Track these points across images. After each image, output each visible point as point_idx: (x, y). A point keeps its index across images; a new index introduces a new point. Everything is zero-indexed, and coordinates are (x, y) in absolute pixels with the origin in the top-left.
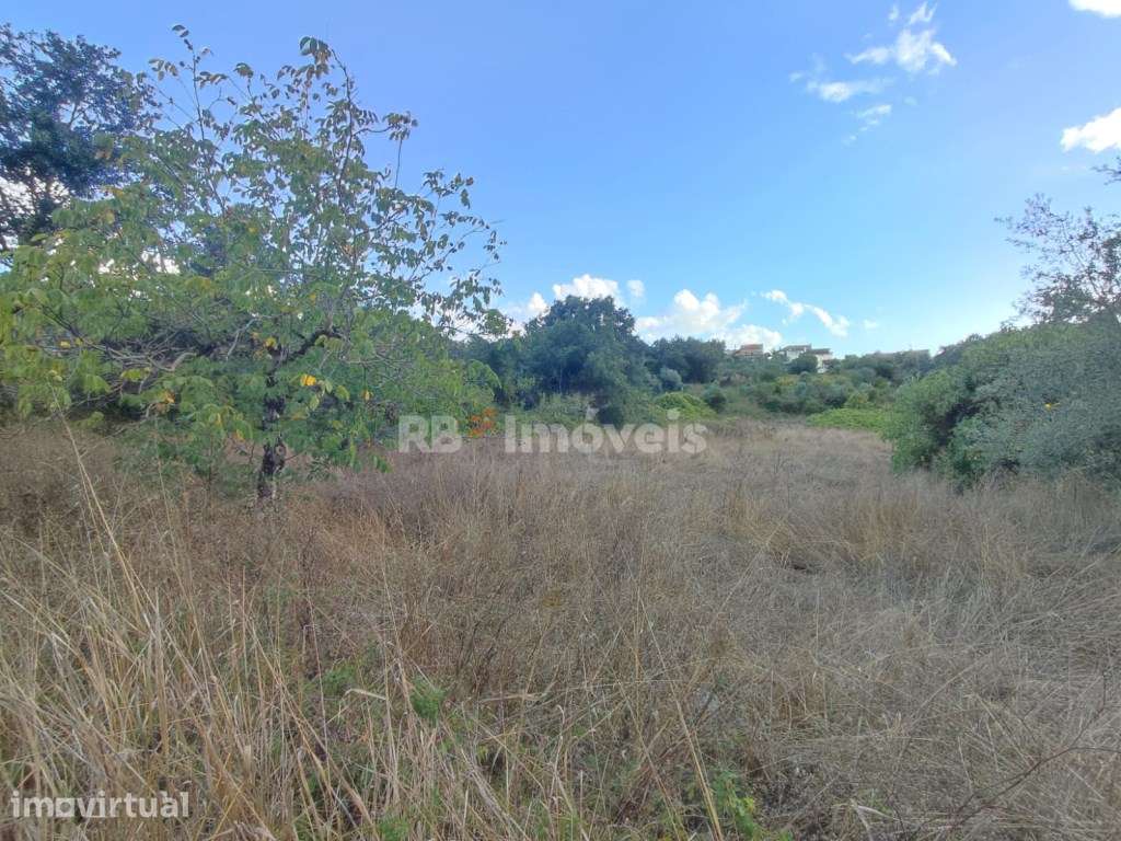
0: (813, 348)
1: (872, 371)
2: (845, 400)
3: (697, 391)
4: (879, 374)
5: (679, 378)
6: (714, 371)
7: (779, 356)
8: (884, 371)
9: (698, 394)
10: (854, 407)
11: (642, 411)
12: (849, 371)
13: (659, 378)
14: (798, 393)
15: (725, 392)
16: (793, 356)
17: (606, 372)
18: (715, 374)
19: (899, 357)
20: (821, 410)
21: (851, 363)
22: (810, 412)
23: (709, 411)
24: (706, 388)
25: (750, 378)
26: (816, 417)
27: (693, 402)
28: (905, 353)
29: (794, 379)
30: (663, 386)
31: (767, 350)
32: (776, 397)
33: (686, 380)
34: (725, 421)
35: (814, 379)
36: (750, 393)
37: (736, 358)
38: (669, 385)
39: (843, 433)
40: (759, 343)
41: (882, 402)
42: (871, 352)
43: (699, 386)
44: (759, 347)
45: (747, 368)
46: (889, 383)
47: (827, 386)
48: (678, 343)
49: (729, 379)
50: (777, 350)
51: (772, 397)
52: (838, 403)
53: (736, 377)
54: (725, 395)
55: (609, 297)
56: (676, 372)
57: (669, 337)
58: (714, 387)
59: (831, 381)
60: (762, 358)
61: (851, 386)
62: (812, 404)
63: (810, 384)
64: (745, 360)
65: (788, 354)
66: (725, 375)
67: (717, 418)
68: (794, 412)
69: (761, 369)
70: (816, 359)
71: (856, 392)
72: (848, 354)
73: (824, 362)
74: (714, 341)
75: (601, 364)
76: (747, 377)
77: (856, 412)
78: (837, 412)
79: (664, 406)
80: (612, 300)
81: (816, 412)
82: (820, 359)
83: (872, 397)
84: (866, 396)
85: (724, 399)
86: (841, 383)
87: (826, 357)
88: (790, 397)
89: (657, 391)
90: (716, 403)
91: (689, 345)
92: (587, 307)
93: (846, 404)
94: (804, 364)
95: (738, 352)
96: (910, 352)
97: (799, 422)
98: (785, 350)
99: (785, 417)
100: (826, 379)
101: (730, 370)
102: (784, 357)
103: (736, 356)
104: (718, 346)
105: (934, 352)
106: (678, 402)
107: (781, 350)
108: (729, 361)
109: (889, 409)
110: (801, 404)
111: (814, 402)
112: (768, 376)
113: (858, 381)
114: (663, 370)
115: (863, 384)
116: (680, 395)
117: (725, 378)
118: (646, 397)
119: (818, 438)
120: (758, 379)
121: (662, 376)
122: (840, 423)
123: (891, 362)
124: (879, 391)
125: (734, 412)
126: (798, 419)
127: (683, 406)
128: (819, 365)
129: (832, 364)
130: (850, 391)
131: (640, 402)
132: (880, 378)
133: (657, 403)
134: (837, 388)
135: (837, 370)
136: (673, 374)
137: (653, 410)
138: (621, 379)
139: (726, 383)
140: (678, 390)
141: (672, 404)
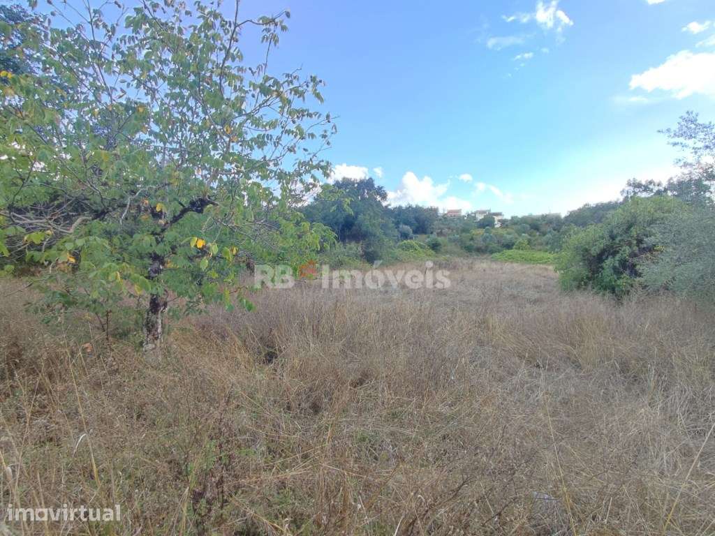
0: (492, 211)
1: (528, 226)
2: (513, 244)
3: (422, 239)
4: (532, 228)
5: (411, 231)
6: (432, 226)
7: (471, 217)
8: (535, 226)
9: (424, 242)
10: (519, 249)
11: (391, 253)
12: (514, 227)
13: (398, 231)
14: (484, 240)
15: (440, 239)
16: (480, 217)
17: (370, 228)
18: (433, 228)
19: (544, 217)
20: (499, 251)
21: (515, 221)
22: (492, 252)
23: (432, 252)
24: (428, 237)
25: (455, 231)
26: (497, 255)
27: (421, 246)
28: (546, 215)
29: (481, 231)
30: (401, 236)
31: (463, 213)
32: (471, 242)
33: (415, 232)
34: (442, 258)
35: (494, 231)
36: (455, 241)
37: (445, 218)
38: (405, 236)
39: (515, 265)
40: (458, 209)
41: (535, 245)
42: (527, 214)
43: (424, 236)
44: (459, 211)
45: (453, 225)
46: (538, 234)
47: (502, 236)
48: (409, 208)
49: (441, 232)
50: (470, 213)
51: (469, 243)
52: (509, 246)
53: (446, 230)
54: (441, 242)
55: (371, 178)
56: (409, 228)
57: (404, 205)
58: (434, 236)
59: (503, 232)
60: (461, 218)
61: (516, 235)
62: (494, 247)
63: (491, 234)
64: (450, 220)
65: (477, 215)
66: (439, 229)
67: (437, 257)
68: (483, 252)
69: (460, 225)
70: (494, 218)
71: (520, 240)
72: (514, 215)
73: (499, 221)
74: (431, 207)
75: (367, 223)
76: (452, 230)
77: (521, 252)
78: (509, 252)
79: (403, 249)
80: (373, 181)
81: (496, 252)
82: (496, 218)
83: (529, 242)
84: (526, 242)
85: (439, 245)
86: (510, 234)
87: (500, 218)
88: (479, 243)
89: (398, 240)
90: (435, 247)
91: (416, 211)
92: (356, 185)
93: (514, 247)
94: (487, 222)
95: (445, 214)
96: (550, 214)
97: (486, 258)
98: (475, 213)
99: (477, 255)
100: (501, 231)
101: (442, 226)
102: (475, 218)
103: (445, 217)
104: (434, 211)
105: (564, 215)
106: (412, 247)
107: (472, 213)
108: (440, 220)
109: (540, 250)
110: (487, 247)
111: (494, 245)
112: (464, 230)
113: (519, 233)
114: (401, 226)
115: (523, 234)
116: (413, 242)
117: (439, 231)
118: (392, 243)
119: (501, 269)
120: (459, 232)
121: (400, 230)
122: (512, 259)
123: (539, 220)
124: (533, 239)
125: (447, 252)
126: (485, 256)
127: (416, 249)
128: (496, 223)
129: (503, 222)
130: (516, 238)
131: (390, 247)
132: (532, 230)
133: (398, 247)
134: (509, 237)
135: (507, 225)
136: (407, 228)
137: (398, 252)
138: (379, 232)
139: (440, 234)
140: (411, 238)
141: (408, 247)
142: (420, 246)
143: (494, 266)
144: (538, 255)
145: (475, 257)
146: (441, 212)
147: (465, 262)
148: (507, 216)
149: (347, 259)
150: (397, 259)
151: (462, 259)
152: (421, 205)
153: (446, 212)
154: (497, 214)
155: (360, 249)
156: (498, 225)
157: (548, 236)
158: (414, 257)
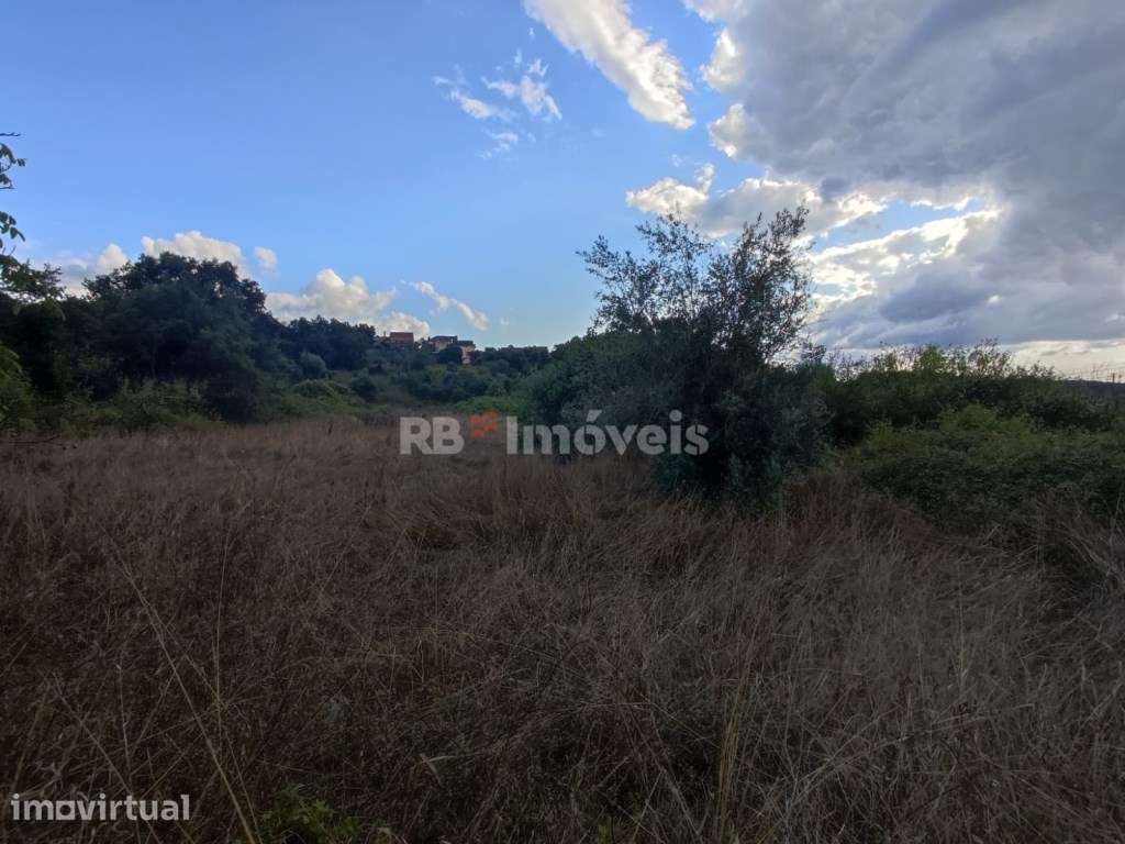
0: (459, 339)
1: (507, 363)
2: (485, 388)
3: (344, 378)
4: (512, 365)
5: (322, 362)
6: (363, 357)
7: (429, 345)
8: (516, 361)
9: (345, 381)
10: (492, 395)
11: (277, 401)
12: (488, 363)
13: (298, 363)
14: (446, 382)
15: (375, 380)
16: (441, 347)
17: (227, 353)
18: (364, 361)
19: (525, 350)
20: (466, 398)
21: (491, 355)
22: (456, 400)
23: (359, 400)
24: (354, 375)
25: (401, 367)
26: (462, 404)
27: (341, 391)
28: (531, 348)
29: (443, 369)
30: (304, 372)
31: (417, 338)
32: (426, 385)
34: (376, 409)
35: (460, 368)
36: (401, 381)
37: (386, 345)
38: (312, 371)
40: (410, 331)
41: (514, 389)
42: (506, 346)
43: (346, 373)
44: (410, 335)
45: (398, 357)
46: (519, 374)
47: (471, 376)
48: (321, 324)
49: (379, 367)
50: (426, 339)
51: (422, 385)
52: (480, 390)
53: (386, 366)
54: (376, 384)
55: (228, 264)
56: (319, 357)
57: (310, 317)
58: (363, 373)
59: (472, 370)
60: (413, 346)
61: (490, 375)
62: (459, 393)
63: (457, 373)
64: (395, 348)
65: (437, 344)
66: (376, 362)
67: (368, 407)
68: (443, 400)
69: (411, 358)
70: (461, 350)
71: (495, 382)
72: (489, 346)
73: (469, 354)
74: (362, 326)
75: (220, 344)
76: (398, 364)
77: (494, 399)
78: (478, 400)
79: (304, 395)
81: (462, 399)
82: (465, 350)
83: (506, 386)
84: (502, 385)
85: (373, 388)
86: (481, 373)
87: (470, 349)
88: (439, 385)
89: (295, 378)
90: (366, 391)
91: (334, 329)
93: (487, 392)
94: (451, 351)
95: (387, 339)
97: (448, 409)
98: (434, 340)
99: (434, 405)
100: (470, 369)
101: (381, 358)
102: (433, 348)
103: (386, 343)
104: (367, 332)
105: (551, 349)
106: (322, 391)
107: (429, 340)
108: (378, 347)
110: (449, 392)
111: (460, 390)
112: (418, 366)
113: (495, 371)
114: (303, 355)
115: (500, 374)
116: (324, 383)
117: (375, 365)
118: (281, 384)
119: (467, 423)
120: (408, 367)
121: (302, 360)
122: (482, 410)
123: (521, 355)
124: (511, 380)
125: (386, 400)
126: (445, 405)
127: (329, 395)
128: (464, 356)
129: (475, 355)
130: (489, 380)
131: (275, 391)
132: (512, 369)
133: (296, 391)
134: (480, 378)
135: (479, 361)
136: (314, 358)
137: (292, 399)
138: (247, 363)
139: (378, 370)
140: (321, 377)
141: (313, 392)
142: (338, 389)
145: (430, 407)
146: (379, 334)
148: (480, 348)
149: (165, 411)
150: (289, 411)
151: (410, 410)
152: (342, 321)
153: (388, 335)
154: (469, 344)
158: (325, 408)
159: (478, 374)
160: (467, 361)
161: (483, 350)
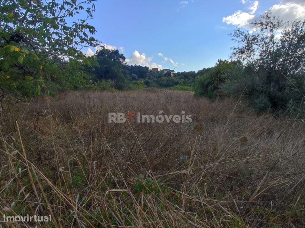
0: (170, 70)
1: (184, 76)
2: (178, 83)
3: (142, 80)
5: (137, 76)
7: (162, 71)
8: (187, 77)
10: (180, 85)
11: (128, 86)
12: (178, 76)
13: (131, 77)
14: (167, 81)
15: (149, 81)
16: (165, 72)
17: (118, 73)
18: (146, 76)
19: (189, 73)
20: (173, 86)
21: (179, 74)
22: (170, 86)
23: (146, 86)
24: (145, 80)
25: (155, 77)
26: (172, 87)
28: (191, 72)
29: (166, 78)
30: (133, 79)
31: (159, 70)
32: (162, 82)
33: (139, 77)
34: (150, 88)
35: (170, 78)
36: (155, 81)
37: (151, 72)
38: (134, 79)
39: (178, 91)
42: (183, 71)
44: (157, 69)
45: (154, 75)
47: (174, 80)
48: (136, 66)
52: (176, 84)
53: (152, 77)
54: (150, 82)
55: (117, 50)
56: (136, 75)
57: (133, 65)
58: (147, 79)
59: (174, 78)
60: (158, 72)
63: (170, 79)
64: (154, 73)
65: (164, 71)
67: (148, 88)
68: (166, 86)
69: (158, 75)
70: (171, 73)
71: (181, 81)
73: (173, 74)
74: (146, 67)
75: (116, 71)
77: (181, 86)
78: (176, 86)
79: (133, 84)
80: (118, 51)
81: (171, 86)
82: (172, 73)
84: (183, 82)
85: (149, 83)
86: (177, 79)
87: (173, 72)
88: (165, 83)
89: (131, 81)
90: (147, 84)
91: (139, 68)
92: (110, 53)
94: (168, 73)
95: (152, 70)
96: (192, 71)
97: (168, 89)
99: (164, 88)
101: (150, 75)
102: (163, 72)
105: (196, 72)
106: (137, 83)
107: (162, 70)
108: (149, 72)
109: (187, 86)
110: (168, 84)
111: (171, 83)
112: (160, 77)
113: (180, 79)
114: (132, 74)
115: (182, 79)
116: (138, 81)
117: (149, 77)
118: (128, 81)
119: (173, 92)
120: (157, 77)
121: (132, 76)
122: (177, 89)
123: (187, 74)
124: (185, 81)
125: (152, 86)
126: (167, 88)
127: (139, 85)
128: (172, 74)
129: (175, 74)
130: (179, 81)
131: (127, 83)
132: (185, 78)
133: (131, 84)
134: (176, 80)
135: (176, 76)
136: (135, 75)
137: (131, 85)
138: (122, 75)
139: (149, 79)
140: (137, 80)
141: (136, 84)
142: (141, 83)
143: (171, 91)
144: (187, 87)
145: (163, 88)
146: (149, 69)
147: (159, 90)
148: (176, 72)
149: (108, 87)
150: (131, 89)
151: (158, 89)
152: (141, 66)
153: (152, 69)
154: (173, 71)
155: (113, 82)
156: (172, 75)
157: (191, 80)
158: (138, 88)
159: (176, 79)
160: (172, 76)
161: (177, 73)
